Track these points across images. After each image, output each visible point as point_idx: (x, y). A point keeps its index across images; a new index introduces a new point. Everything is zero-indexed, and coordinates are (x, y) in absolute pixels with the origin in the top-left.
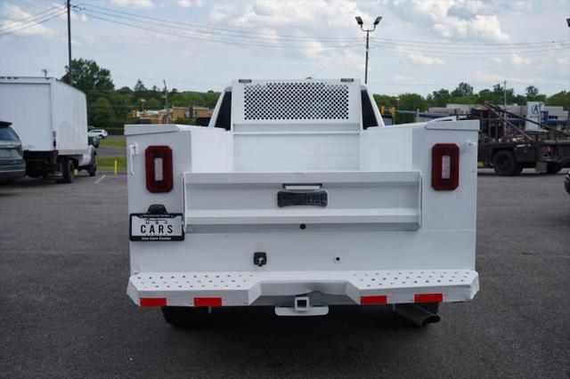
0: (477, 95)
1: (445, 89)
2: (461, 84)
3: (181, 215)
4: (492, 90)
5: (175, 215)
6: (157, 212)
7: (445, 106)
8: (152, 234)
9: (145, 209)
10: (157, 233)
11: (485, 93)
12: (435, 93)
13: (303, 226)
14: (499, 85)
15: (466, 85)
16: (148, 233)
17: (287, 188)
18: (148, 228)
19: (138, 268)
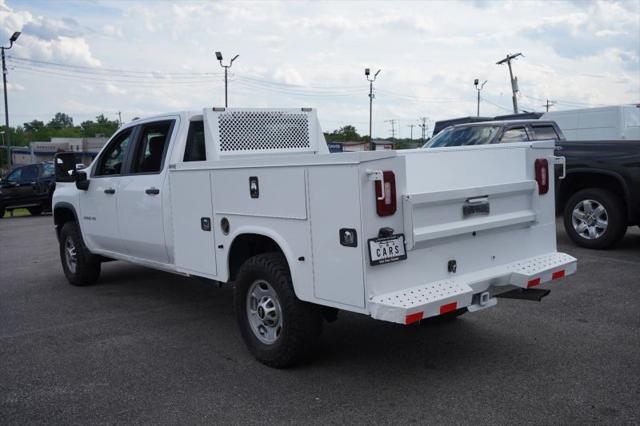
0: (79, 127)
1: (39, 120)
2: (58, 115)
3: (403, 235)
4: (95, 121)
5: (398, 236)
6: (385, 234)
7: (49, 141)
8: (385, 256)
9: (375, 234)
10: (389, 255)
11: (87, 125)
12: (26, 124)
13: (474, 234)
14: (102, 116)
15: (64, 115)
16: (382, 257)
17: (471, 201)
18: (381, 252)
19: (372, 293)
